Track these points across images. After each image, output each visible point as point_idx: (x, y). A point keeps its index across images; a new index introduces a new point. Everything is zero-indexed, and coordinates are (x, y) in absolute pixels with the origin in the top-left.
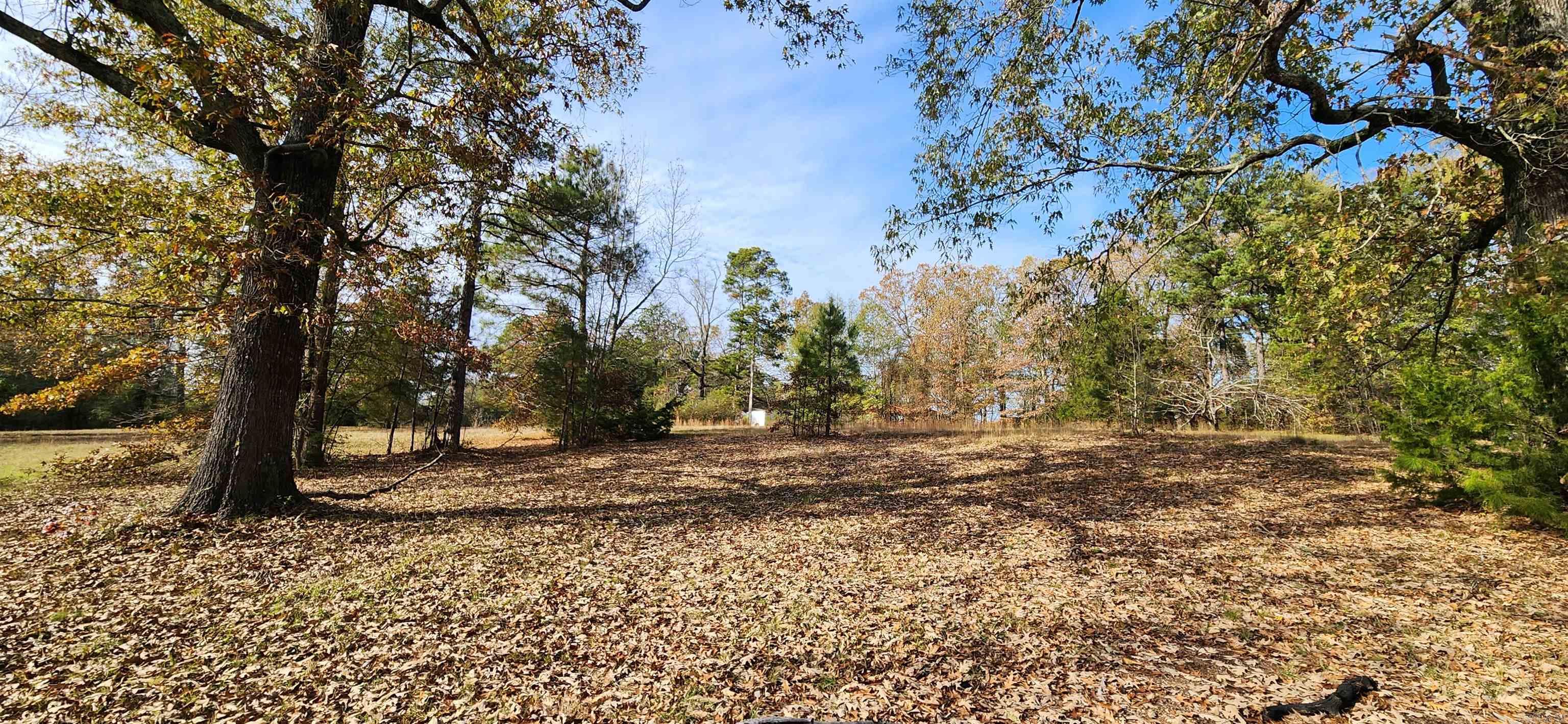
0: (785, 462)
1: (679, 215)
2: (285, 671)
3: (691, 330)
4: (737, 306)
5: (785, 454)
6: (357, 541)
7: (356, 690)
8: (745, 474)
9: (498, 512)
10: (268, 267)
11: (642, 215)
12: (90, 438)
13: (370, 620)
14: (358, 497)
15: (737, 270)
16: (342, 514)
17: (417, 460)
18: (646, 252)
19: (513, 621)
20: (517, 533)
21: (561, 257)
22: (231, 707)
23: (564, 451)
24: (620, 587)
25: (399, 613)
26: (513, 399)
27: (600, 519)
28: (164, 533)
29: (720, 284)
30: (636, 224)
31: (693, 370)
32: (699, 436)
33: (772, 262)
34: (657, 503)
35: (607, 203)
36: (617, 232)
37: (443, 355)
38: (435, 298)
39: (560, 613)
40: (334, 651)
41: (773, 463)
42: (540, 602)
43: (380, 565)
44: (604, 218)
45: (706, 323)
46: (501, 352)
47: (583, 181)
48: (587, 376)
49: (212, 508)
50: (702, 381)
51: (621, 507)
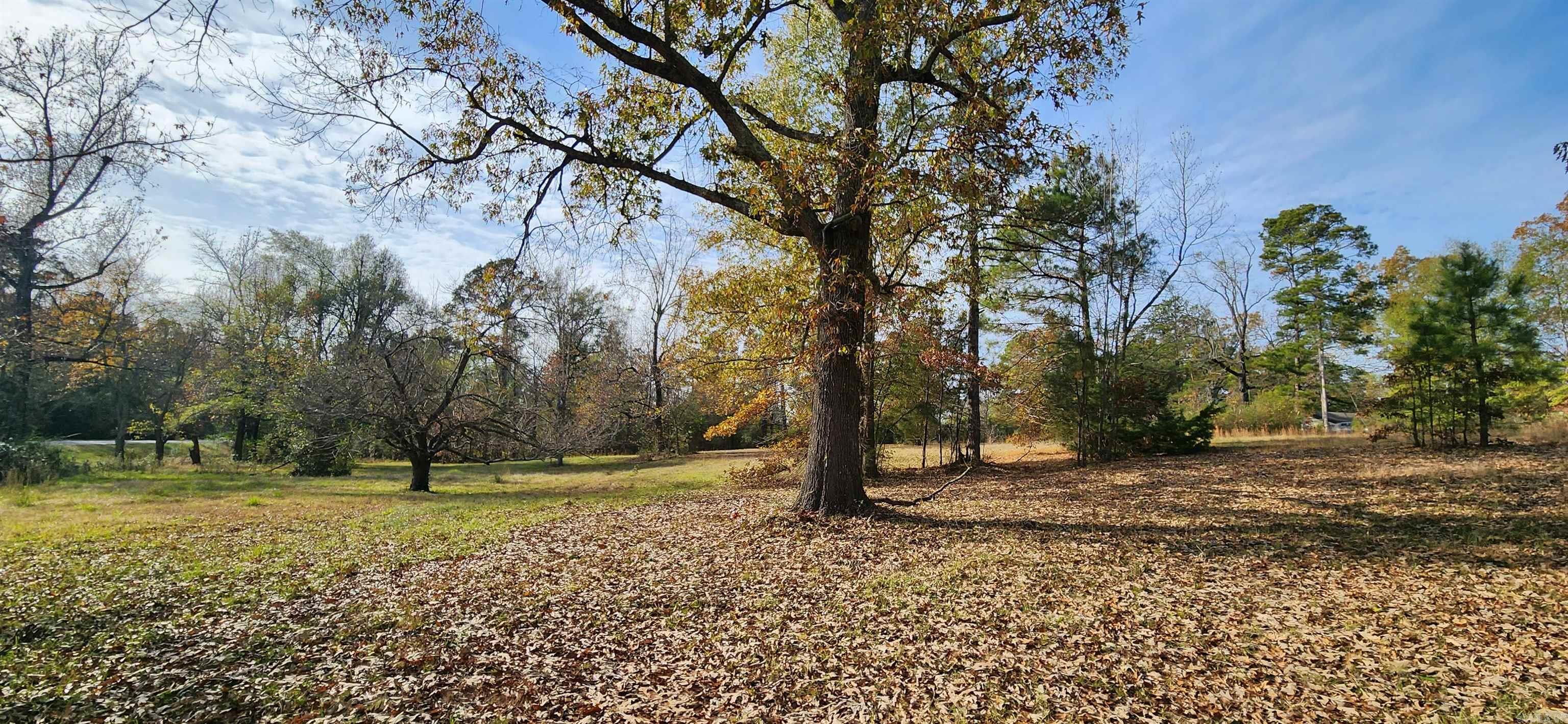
0: (1409, 483)
1: (1190, 190)
2: (883, 648)
3: (1220, 323)
4: (1285, 283)
5: (1408, 471)
6: (913, 542)
7: (939, 679)
8: (1340, 496)
9: (1030, 525)
10: (833, 318)
11: (1143, 203)
12: (742, 456)
13: (938, 615)
14: (908, 504)
15: (1280, 239)
16: (899, 518)
17: (947, 473)
18: (1154, 242)
19: (1071, 641)
20: (1053, 548)
21: (1056, 267)
22: (851, 670)
23: (1084, 466)
24: (1191, 625)
25: (961, 613)
26: (1024, 414)
27: (1144, 541)
28: (791, 524)
29: (1256, 261)
30: (1136, 213)
31: (1228, 369)
32: (1253, 448)
33: (1337, 217)
34: (1212, 528)
35: (1101, 200)
36: (1116, 227)
37: (957, 377)
38: (946, 327)
39: (1122, 643)
40: (915, 638)
41: (1388, 483)
42: (1096, 624)
43: (935, 565)
44: (1100, 215)
45: (1242, 311)
46: (1008, 369)
47: (1072, 184)
48: (1099, 386)
49: (815, 507)
50: (1244, 381)
51: (1165, 529)
